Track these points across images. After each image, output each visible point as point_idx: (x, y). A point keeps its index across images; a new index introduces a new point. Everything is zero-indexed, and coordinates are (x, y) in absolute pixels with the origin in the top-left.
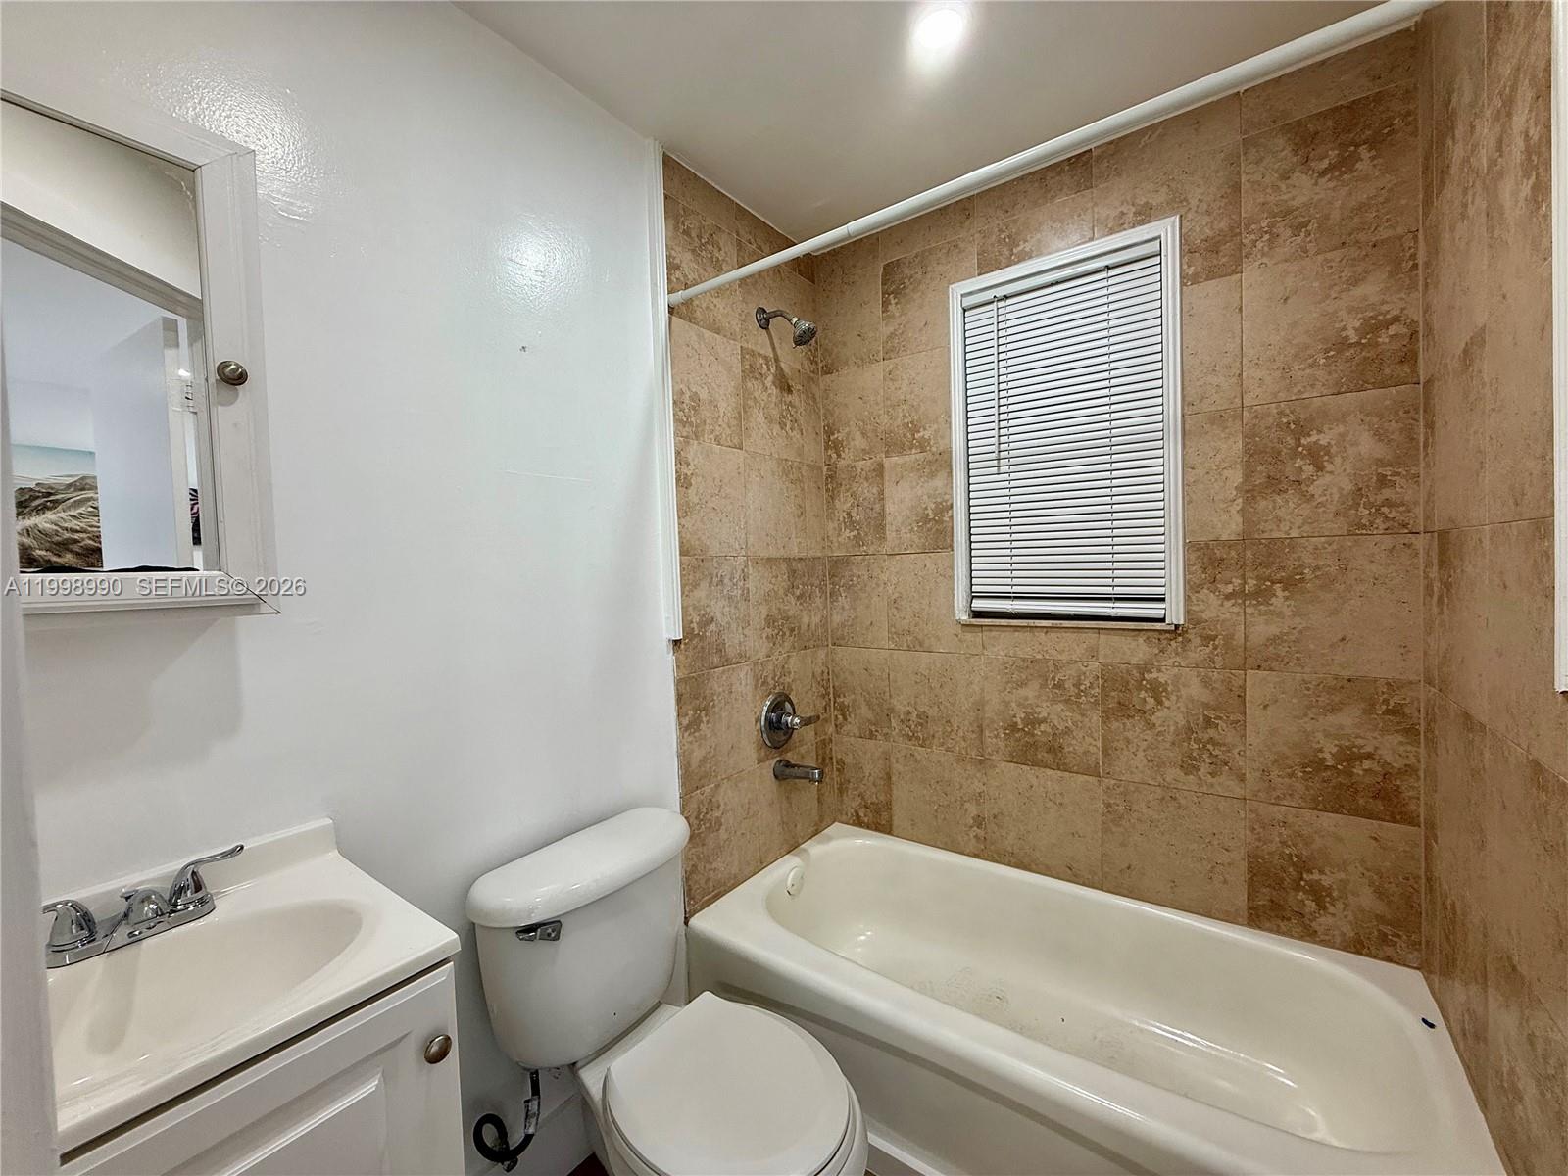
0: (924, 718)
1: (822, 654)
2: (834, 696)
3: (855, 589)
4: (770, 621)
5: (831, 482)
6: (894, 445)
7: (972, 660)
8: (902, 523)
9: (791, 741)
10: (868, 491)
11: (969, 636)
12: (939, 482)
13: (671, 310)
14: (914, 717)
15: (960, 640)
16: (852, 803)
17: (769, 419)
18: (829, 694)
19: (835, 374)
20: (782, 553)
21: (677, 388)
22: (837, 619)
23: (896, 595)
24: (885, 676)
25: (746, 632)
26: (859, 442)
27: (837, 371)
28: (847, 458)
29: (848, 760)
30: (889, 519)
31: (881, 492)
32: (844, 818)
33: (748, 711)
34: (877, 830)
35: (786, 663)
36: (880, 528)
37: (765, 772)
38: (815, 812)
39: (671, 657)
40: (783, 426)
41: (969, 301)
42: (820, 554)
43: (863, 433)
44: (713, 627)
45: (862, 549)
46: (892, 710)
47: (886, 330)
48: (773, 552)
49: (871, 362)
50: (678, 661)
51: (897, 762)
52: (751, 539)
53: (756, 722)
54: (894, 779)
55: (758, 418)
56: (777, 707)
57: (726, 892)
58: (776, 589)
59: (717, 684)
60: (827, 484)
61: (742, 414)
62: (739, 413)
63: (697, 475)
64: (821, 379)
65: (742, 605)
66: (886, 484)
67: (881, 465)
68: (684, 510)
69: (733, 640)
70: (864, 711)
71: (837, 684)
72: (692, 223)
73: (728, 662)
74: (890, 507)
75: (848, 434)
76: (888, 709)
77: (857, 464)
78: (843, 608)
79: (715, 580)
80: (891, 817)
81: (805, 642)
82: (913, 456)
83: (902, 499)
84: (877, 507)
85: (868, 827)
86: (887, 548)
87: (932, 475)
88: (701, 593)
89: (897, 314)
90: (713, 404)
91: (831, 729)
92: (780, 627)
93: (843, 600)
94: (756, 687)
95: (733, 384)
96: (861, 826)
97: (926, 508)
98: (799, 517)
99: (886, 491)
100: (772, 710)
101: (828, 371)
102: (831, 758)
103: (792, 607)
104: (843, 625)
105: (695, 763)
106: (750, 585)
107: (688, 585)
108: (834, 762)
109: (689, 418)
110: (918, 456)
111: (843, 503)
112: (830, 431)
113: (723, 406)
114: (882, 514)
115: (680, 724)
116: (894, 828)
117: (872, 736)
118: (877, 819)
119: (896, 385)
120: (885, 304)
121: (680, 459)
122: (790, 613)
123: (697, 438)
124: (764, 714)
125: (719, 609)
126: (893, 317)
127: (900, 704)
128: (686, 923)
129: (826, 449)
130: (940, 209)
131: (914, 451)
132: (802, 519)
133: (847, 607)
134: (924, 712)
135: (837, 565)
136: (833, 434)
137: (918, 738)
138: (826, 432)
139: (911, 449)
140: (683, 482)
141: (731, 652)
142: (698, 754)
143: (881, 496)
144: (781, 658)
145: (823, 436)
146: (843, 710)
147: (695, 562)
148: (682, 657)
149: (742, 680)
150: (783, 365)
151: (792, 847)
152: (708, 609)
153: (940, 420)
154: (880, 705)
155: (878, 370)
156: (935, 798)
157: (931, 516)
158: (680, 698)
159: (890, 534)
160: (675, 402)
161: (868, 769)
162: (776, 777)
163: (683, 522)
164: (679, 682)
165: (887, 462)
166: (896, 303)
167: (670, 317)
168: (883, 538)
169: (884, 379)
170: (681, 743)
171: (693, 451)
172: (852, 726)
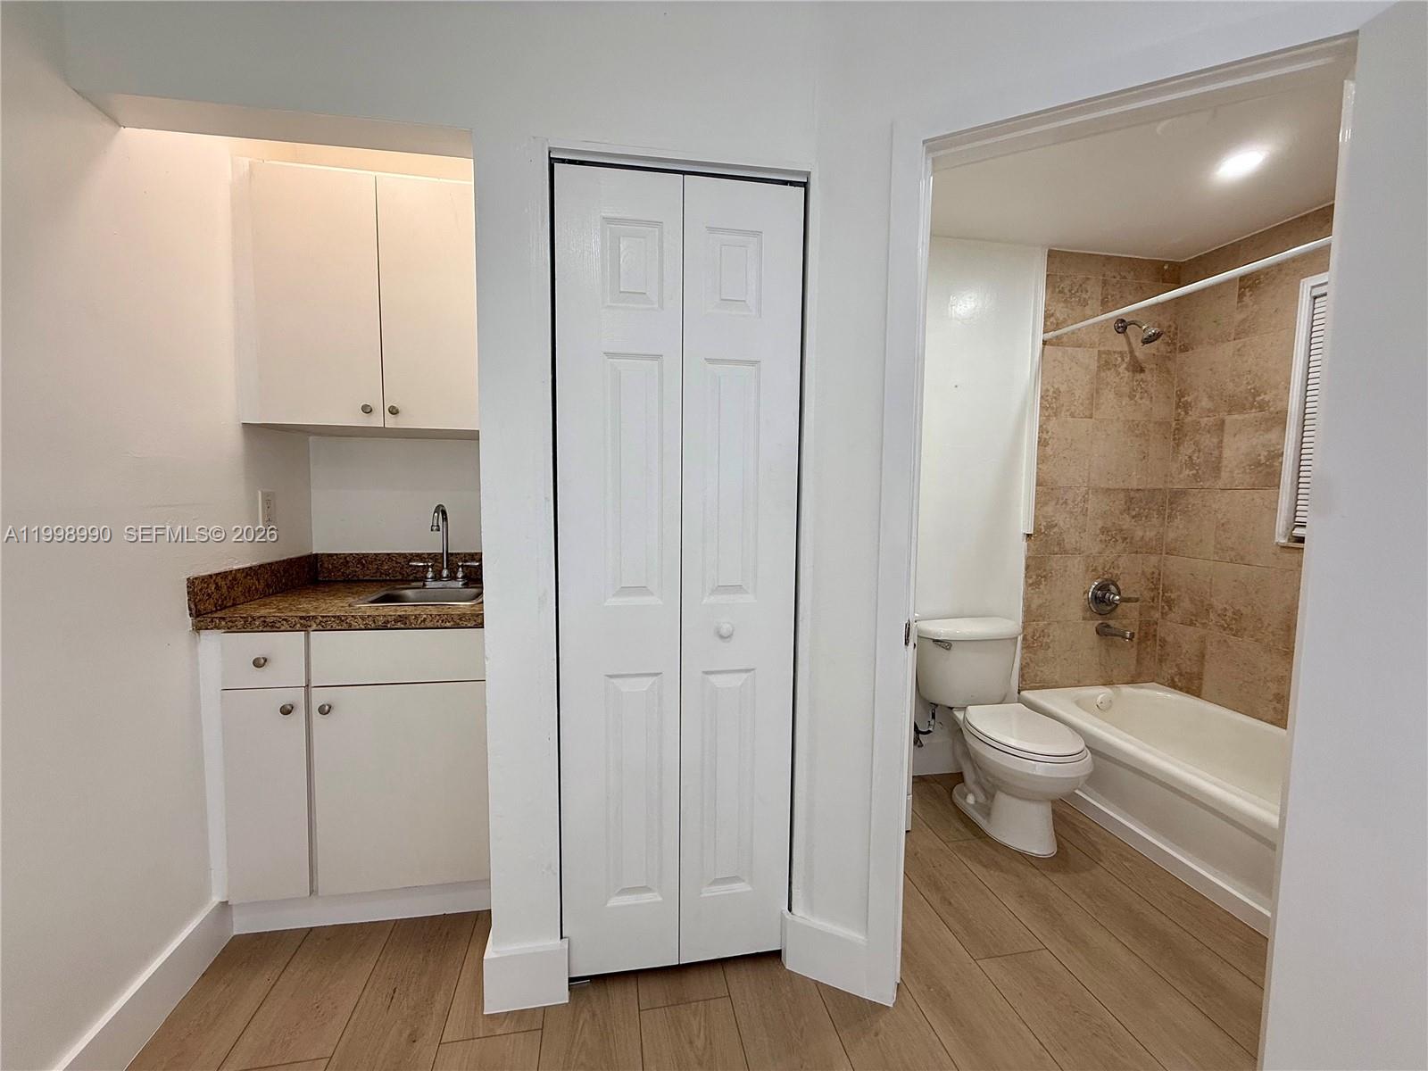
0: (1238, 615)
1: (1154, 559)
2: (1160, 591)
3: (1190, 514)
4: (1104, 530)
5: (1177, 433)
6: (1235, 405)
7: (1287, 574)
8: (1237, 466)
9: (1114, 614)
10: (1208, 441)
11: (1287, 556)
12: (1273, 436)
13: (1045, 343)
14: (1229, 614)
15: (1278, 559)
16: (1169, 670)
17: (1119, 395)
18: (1158, 589)
19: (1190, 352)
20: (1121, 485)
21: (1044, 388)
22: (1172, 535)
23: (1225, 520)
24: (1208, 580)
25: (1082, 535)
26: (1205, 403)
27: (1193, 349)
28: (1193, 416)
29: (1170, 639)
30: (1225, 462)
31: (1221, 441)
32: (1162, 681)
33: (1076, 585)
34: (1187, 692)
35: (1116, 560)
36: (1217, 468)
37: (1088, 627)
38: (1132, 668)
39: (1025, 544)
40: (1132, 397)
41: (1317, 292)
42: (1161, 487)
43: (1210, 397)
44: (1056, 529)
45: (1199, 484)
46: (1211, 606)
47: (1239, 317)
48: (1112, 485)
49: (1223, 342)
50: (1028, 545)
51: (1211, 645)
52: (1093, 475)
53: (1084, 593)
54: (1206, 657)
55: (1108, 397)
56: (1103, 587)
57: (1048, 688)
58: (1113, 510)
59: (1055, 563)
60: (1174, 435)
61: (1095, 394)
62: (1092, 395)
63: (1053, 438)
64: (1178, 356)
65: (1081, 518)
66: (1225, 435)
67: (1223, 422)
68: (1042, 459)
69: (1071, 540)
70: (1186, 604)
71: (1166, 583)
72: (1066, 284)
73: (1066, 552)
74: (1227, 453)
75: (1197, 397)
76: (1208, 605)
77: (1201, 420)
78: (1178, 527)
79: (1061, 501)
80: (1201, 684)
81: (1138, 548)
82: (1253, 415)
83: (1238, 447)
84: (1216, 453)
85: (1181, 690)
86: (1220, 484)
87: (1268, 430)
88: (1049, 509)
89: (1251, 304)
90: (1071, 392)
91: (1157, 615)
92: (1112, 534)
93: (1178, 521)
94: (1087, 571)
95: (1088, 377)
96: (1175, 689)
97: (1259, 455)
98: (1142, 460)
99: (1225, 440)
100: (1099, 588)
101: (1185, 349)
102: (1155, 636)
103: (1127, 522)
104: (1176, 540)
105: (1034, 606)
106: (1089, 506)
107: (1040, 503)
108: (1158, 638)
109: (1051, 405)
110: (1256, 415)
111: (1187, 449)
112: (1181, 395)
113: (1078, 393)
114: (1220, 457)
115: (1026, 582)
116: (1203, 691)
117: (1191, 624)
118: (1190, 684)
119: (1245, 359)
120: (1241, 296)
121: (1042, 429)
122: (1124, 527)
123: (1056, 416)
124: (1091, 590)
125: (1062, 520)
126: (1247, 306)
127: (1218, 603)
128: (1019, 693)
129: (1177, 408)
130: (1302, 217)
131: (1254, 410)
132: (1144, 461)
133: (1181, 527)
134: (1239, 610)
135: (1177, 495)
136: (1183, 397)
137: (1231, 629)
138: (1177, 395)
139: (1251, 409)
140: (1042, 443)
141: (1068, 547)
142: (1036, 602)
143: (1220, 446)
144: (1111, 556)
145: (1174, 400)
146: (1170, 603)
147: (1046, 489)
148: (1032, 545)
149: (1076, 565)
150: (1137, 354)
151: (1108, 683)
152: (1054, 519)
153: (1280, 386)
154: (1202, 602)
155: (1228, 348)
156: (1241, 676)
157: (1263, 461)
158: (1027, 568)
159: (1225, 475)
160: (1042, 397)
161: (1185, 647)
162: (1098, 633)
163: (1040, 466)
164: (1027, 558)
165: (1228, 419)
166: (1251, 295)
167: (1043, 348)
168: (1217, 477)
169: (1233, 354)
170: (1026, 593)
171: (1052, 425)
172: (1176, 614)
